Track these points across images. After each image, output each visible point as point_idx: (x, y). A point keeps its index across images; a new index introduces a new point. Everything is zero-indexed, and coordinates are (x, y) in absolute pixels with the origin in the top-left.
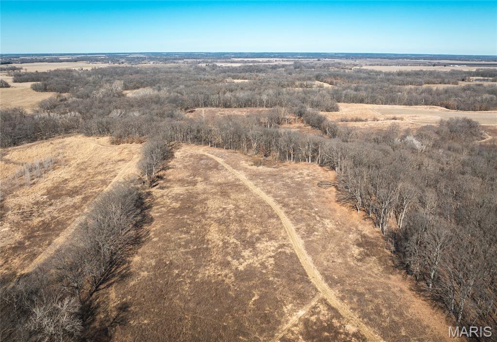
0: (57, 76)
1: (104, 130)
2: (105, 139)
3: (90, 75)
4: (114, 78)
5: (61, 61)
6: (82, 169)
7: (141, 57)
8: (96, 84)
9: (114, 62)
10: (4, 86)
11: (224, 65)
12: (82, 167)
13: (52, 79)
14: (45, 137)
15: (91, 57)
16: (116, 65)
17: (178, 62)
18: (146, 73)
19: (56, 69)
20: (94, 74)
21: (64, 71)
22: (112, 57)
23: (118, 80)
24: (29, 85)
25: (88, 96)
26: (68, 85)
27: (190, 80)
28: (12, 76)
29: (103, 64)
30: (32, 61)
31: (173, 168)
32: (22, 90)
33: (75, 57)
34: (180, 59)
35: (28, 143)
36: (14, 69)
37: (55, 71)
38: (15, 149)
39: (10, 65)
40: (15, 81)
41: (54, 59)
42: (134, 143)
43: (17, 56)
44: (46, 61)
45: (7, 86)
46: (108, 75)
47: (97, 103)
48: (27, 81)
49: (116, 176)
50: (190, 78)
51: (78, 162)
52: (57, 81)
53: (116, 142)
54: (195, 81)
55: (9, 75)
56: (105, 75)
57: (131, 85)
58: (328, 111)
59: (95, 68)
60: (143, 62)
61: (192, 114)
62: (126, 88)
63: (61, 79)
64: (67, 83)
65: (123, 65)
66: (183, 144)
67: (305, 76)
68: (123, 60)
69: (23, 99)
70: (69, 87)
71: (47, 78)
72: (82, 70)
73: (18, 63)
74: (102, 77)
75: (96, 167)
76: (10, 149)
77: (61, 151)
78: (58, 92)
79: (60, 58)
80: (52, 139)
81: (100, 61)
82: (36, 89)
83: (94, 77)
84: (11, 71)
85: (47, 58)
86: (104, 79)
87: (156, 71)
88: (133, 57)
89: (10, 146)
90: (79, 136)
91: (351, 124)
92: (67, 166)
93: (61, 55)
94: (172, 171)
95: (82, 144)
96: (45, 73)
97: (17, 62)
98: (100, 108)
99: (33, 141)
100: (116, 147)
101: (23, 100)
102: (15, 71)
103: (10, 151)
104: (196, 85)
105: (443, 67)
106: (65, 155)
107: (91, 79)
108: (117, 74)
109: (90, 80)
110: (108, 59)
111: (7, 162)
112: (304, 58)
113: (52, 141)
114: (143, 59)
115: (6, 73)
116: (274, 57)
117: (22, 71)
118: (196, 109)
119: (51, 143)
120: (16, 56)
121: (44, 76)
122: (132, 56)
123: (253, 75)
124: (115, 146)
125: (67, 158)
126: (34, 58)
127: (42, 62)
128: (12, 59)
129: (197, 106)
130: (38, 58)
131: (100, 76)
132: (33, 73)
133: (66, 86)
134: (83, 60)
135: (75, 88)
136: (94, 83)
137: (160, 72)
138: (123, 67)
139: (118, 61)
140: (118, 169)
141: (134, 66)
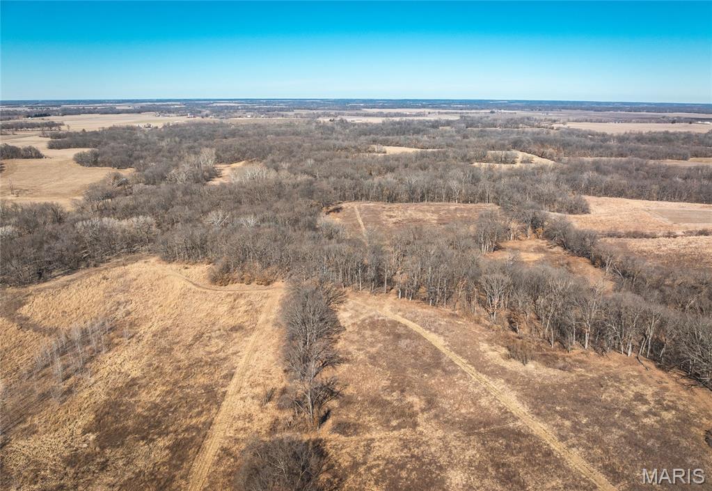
0: (114, 139)
1: (196, 251)
2: (200, 271)
3: (163, 137)
4: (200, 144)
5: (119, 112)
6: (162, 351)
7: (231, 106)
8: (173, 154)
9: (195, 114)
10: (33, 155)
11: (358, 120)
12: (163, 345)
13: (106, 144)
14: (93, 263)
15: (160, 105)
16: (198, 119)
17: (287, 115)
18: (247, 136)
19: (112, 125)
20: (168, 135)
21: (123, 129)
22: (191, 106)
23: (207, 147)
24: (71, 153)
25: (164, 178)
26: (130, 156)
27: (318, 150)
28: (48, 137)
29: (179, 118)
30: (78, 112)
31: (348, 361)
32: (61, 163)
33: (137, 106)
34: (288, 110)
35: (63, 275)
36: (51, 125)
37: (110, 128)
38: (40, 291)
39: (46, 119)
40: (51, 147)
41: (109, 108)
42: (254, 284)
43: (58, 103)
44: (98, 113)
45: (39, 156)
46: (190, 137)
47: (179, 194)
48: (69, 147)
49: (232, 375)
50: (319, 146)
51: (153, 329)
52: (113, 148)
53: (220, 279)
54: (328, 150)
55: (44, 135)
56: (184, 137)
57: (227, 155)
58: (571, 212)
59: (169, 124)
60: (236, 114)
61: (339, 214)
62: (219, 160)
63: (118, 145)
64: (130, 153)
65: (208, 119)
66: (348, 290)
67: (496, 142)
68: (208, 112)
69: (61, 179)
70: (131, 159)
71: (99, 143)
72: (149, 127)
73: (58, 115)
74: (181, 140)
75: (190, 347)
76: (31, 288)
77: (121, 297)
78: (114, 166)
79: (117, 108)
80: (105, 265)
81: (173, 113)
82: (80, 160)
83: (169, 140)
84: (47, 128)
85: (99, 106)
86: (185, 145)
87: (261, 131)
88: (221, 106)
89: (31, 282)
90: (153, 260)
91: (635, 244)
92: (134, 340)
93: (119, 102)
94: (349, 370)
95: (158, 280)
96: (95, 133)
97: (57, 113)
98: (185, 203)
99: (73, 270)
100: (223, 291)
101: (61, 182)
102: (53, 128)
103: (31, 294)
104: (331, 159)
105: (688, 124)
106: (129, 308)
107: (163, 144)
108: (202, 135)
109: (163, 147)
110: (185, 109)
111: (24, 323)
112: (468, 109)
113: (105, 273)
114: (236, 109)
115: (38, 131)
116: (424, 107)
117: (63, 128)
118: (344, 205)
119: (104, 278)
120: (56, 104)
121: (94, 139)
122: (218, 105)
123: (412, 140)
124: (218, 288)
125: (134, 315)
126: (81, 106)
127: (92, 113)
128: (51, 108)
129: (344, 198)
130: (87, 107)
131: (177, 139)
132: (78, 133)
133: (128, 158)
134: (149, 111)
135: (141, 161)
136: (170, 151)
137: (267, 133)
138: (209, 124)
139: (200, 112)
140: (235, 353)
141: (224, 121)
